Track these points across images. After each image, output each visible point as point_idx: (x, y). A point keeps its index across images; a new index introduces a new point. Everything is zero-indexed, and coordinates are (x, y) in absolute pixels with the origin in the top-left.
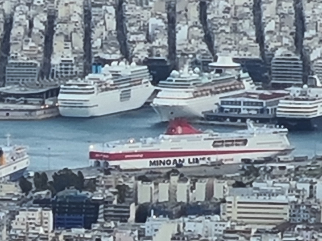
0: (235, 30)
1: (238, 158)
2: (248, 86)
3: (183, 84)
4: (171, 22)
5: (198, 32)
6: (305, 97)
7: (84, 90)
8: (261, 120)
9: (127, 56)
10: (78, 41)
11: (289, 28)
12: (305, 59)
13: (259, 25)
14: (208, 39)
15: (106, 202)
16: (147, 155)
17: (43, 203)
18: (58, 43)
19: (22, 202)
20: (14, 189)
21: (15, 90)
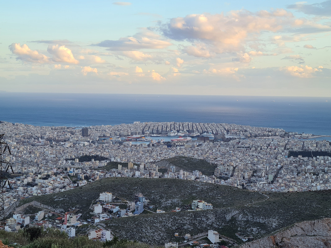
0: (186, 127)
1: (186, 140)
2: (187, 133)
3: (180, 133)
4: (179, 126)
5: (182, 127)
6: (193, 134)
7: (170, 133)
8: (188, 136)
9: (175, 130)
10: (170, 128)
11: (192, 127)
12: (193, 130)
13: (188, 127)
14: (183, 128)
15: (173, 145)
16: (177, 140)
17: (166, 145)
18: (168, 128)
19: (164, 145)
20: (163, 143)
21: (163, 133)
